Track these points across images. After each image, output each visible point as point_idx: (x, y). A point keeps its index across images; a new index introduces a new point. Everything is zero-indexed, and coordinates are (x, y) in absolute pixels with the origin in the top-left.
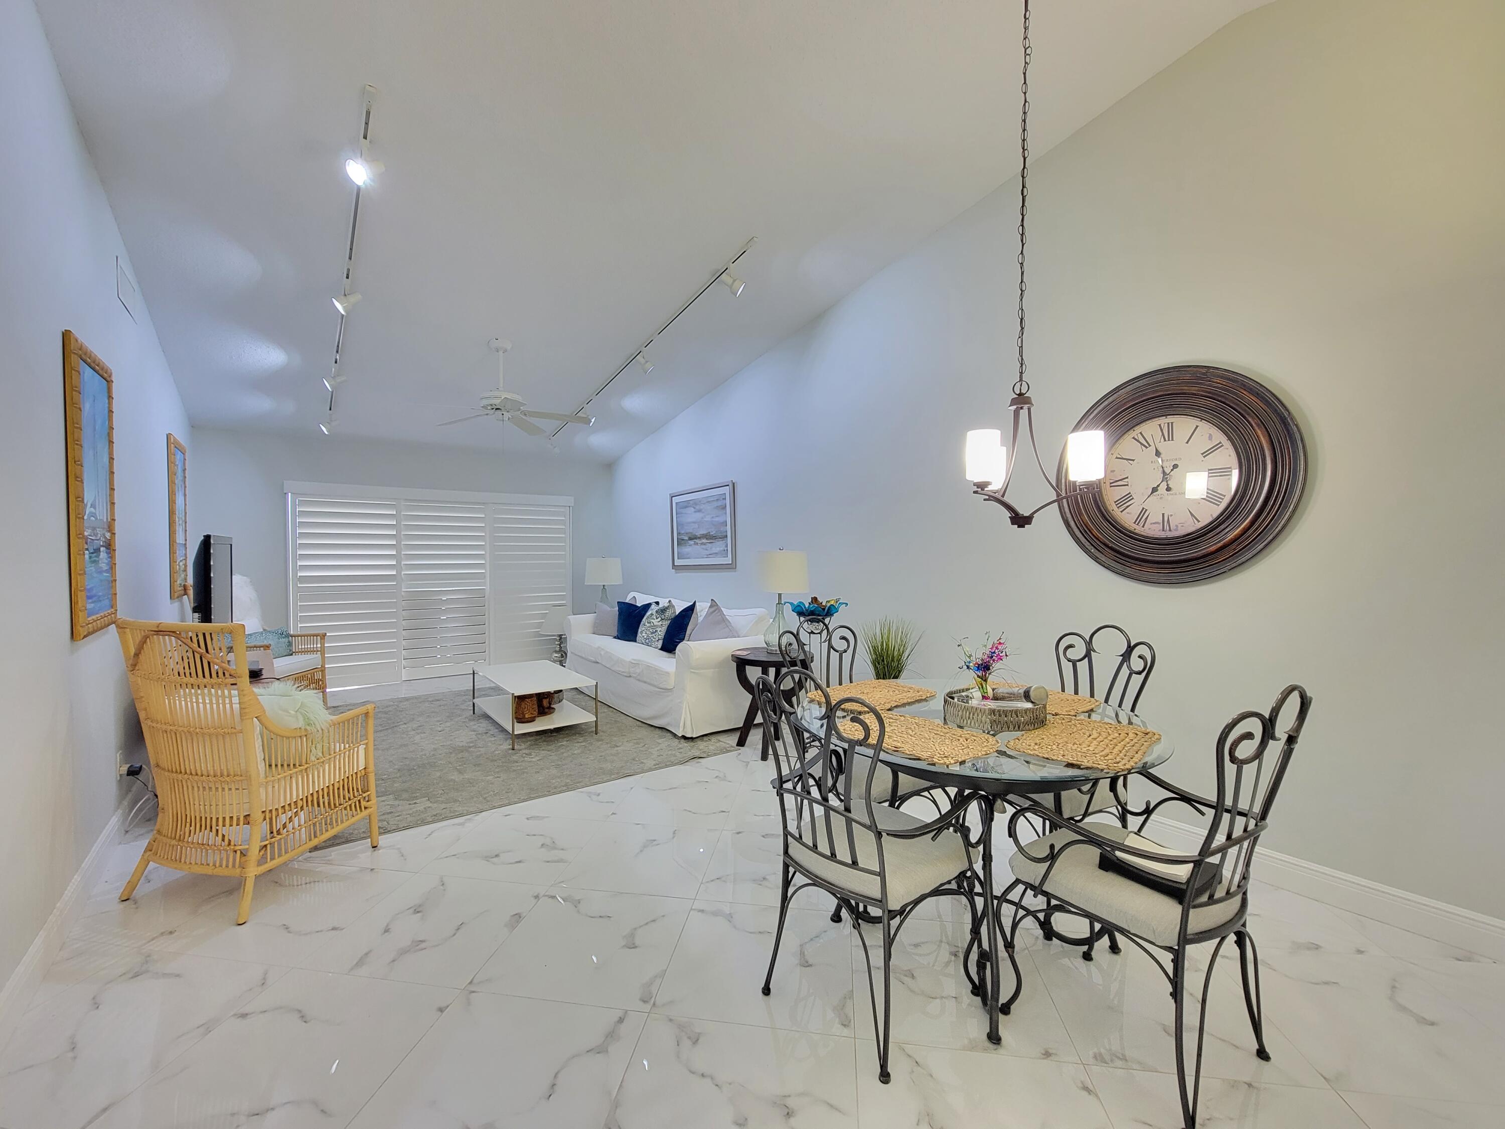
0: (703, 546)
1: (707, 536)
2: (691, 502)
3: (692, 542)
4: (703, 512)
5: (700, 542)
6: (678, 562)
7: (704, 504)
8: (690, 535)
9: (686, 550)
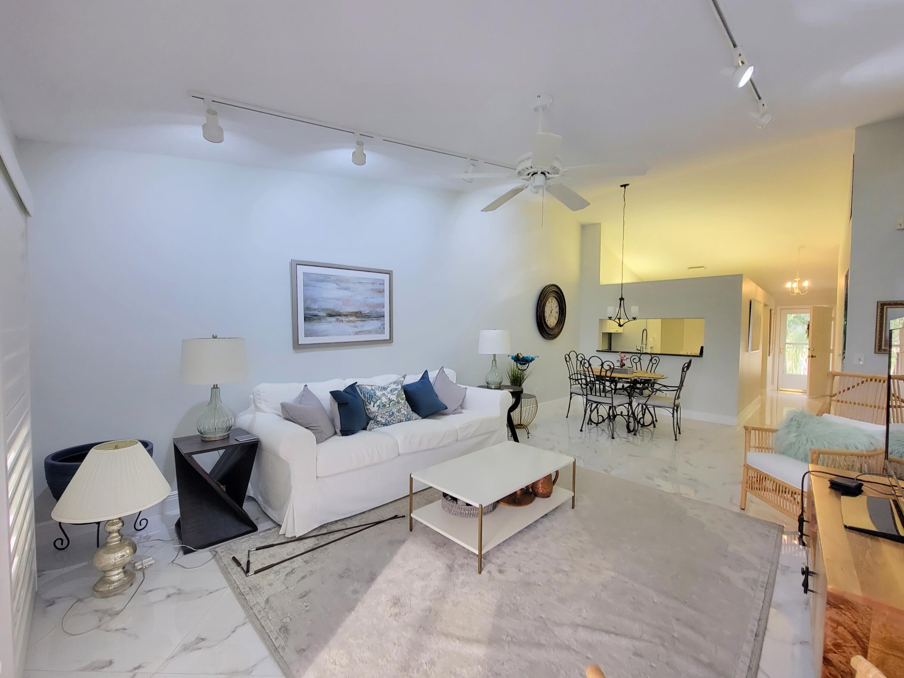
0: (352, 324)
1: (359, 315)
2: (332, 278)
3: (329, 319)
4: (352, 291)
5: (347, 319)
6: (303, 340)
7: (355, 283)
8: (329, 312)
9: (317, 326)
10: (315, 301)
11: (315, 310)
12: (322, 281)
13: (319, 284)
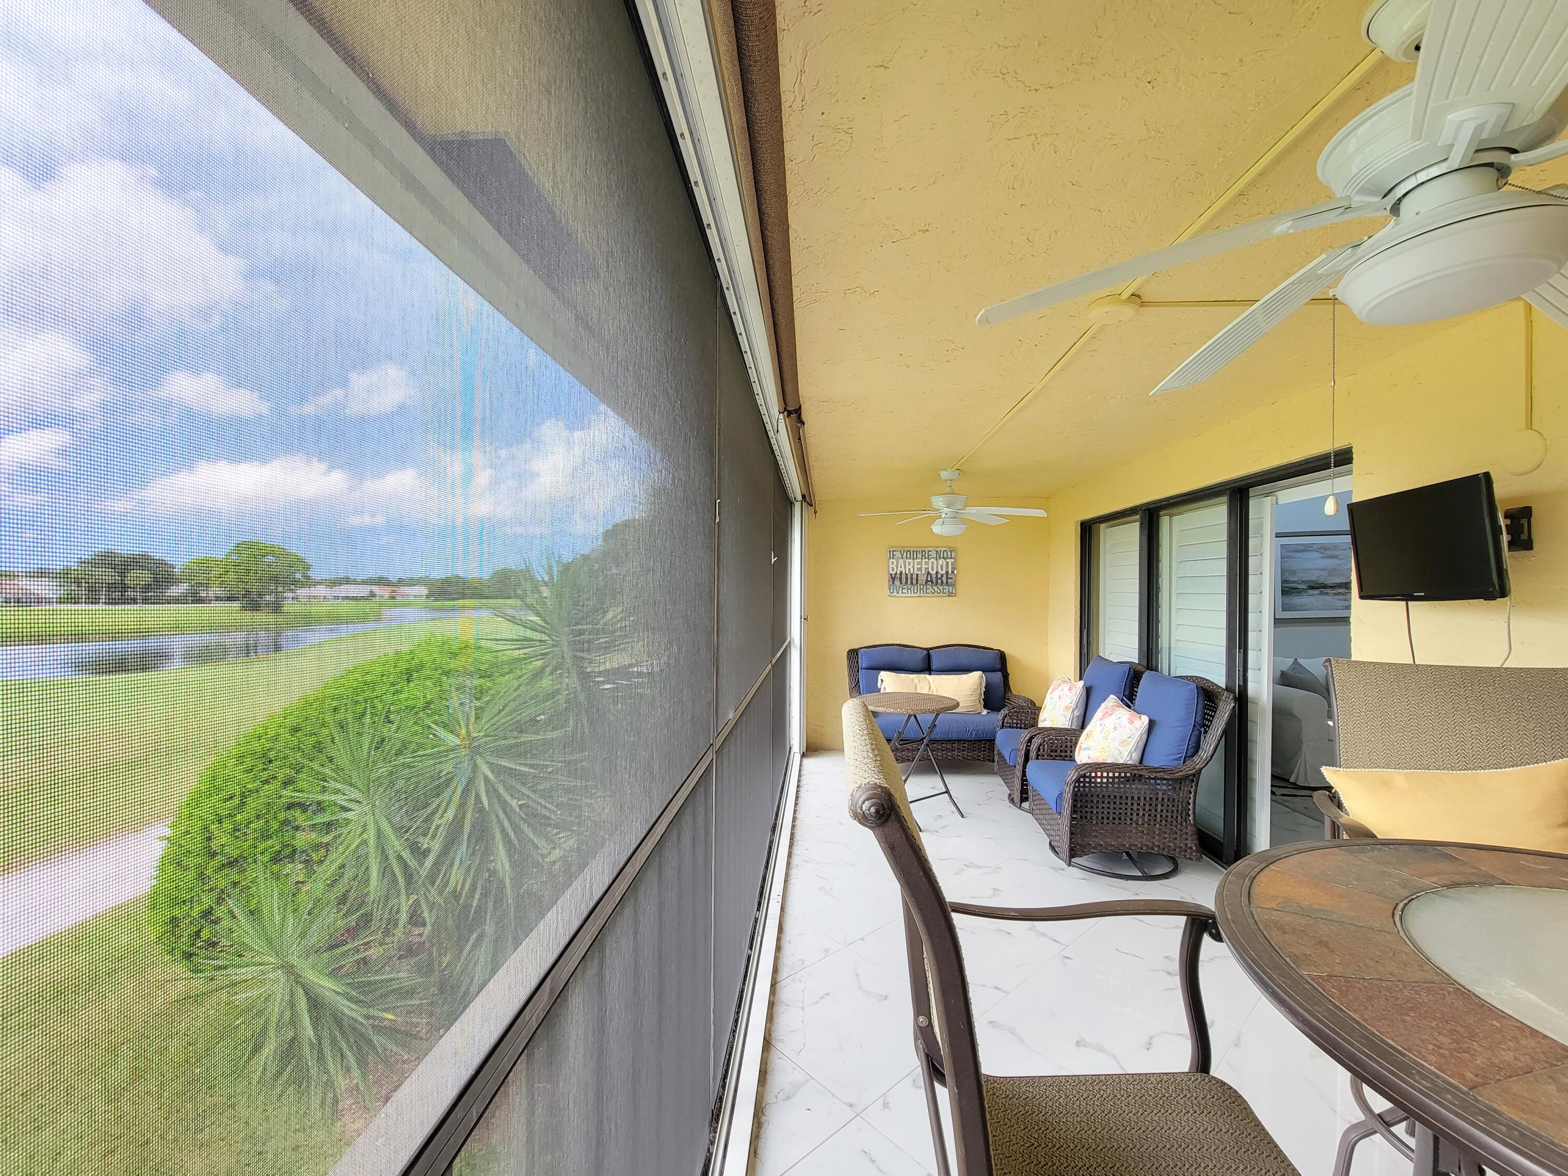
2: (1314, 546)
6: (1281, 615)
8: (1311, 584)
10: (1294, 573)
11: (1294, 582)
12: (1302, 551)
13: (1299, 555)
